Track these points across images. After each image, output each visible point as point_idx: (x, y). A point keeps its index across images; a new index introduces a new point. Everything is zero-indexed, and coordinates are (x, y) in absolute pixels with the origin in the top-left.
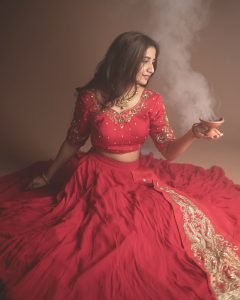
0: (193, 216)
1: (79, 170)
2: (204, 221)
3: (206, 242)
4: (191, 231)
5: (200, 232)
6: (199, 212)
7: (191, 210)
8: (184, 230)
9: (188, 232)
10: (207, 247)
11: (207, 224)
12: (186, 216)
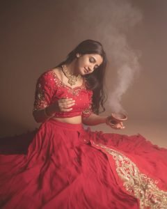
0: (123, 162)
1: (40, 133)
2: (130, 165)
3: (134, 180)
4: (122, 173)
5: (129, 173)
6: (127, 159)
7: (121, 158)
8: (117, 173)
9: (120, 174)
10: (135, 184)
11: (133, 167)
12: (117, 162)
